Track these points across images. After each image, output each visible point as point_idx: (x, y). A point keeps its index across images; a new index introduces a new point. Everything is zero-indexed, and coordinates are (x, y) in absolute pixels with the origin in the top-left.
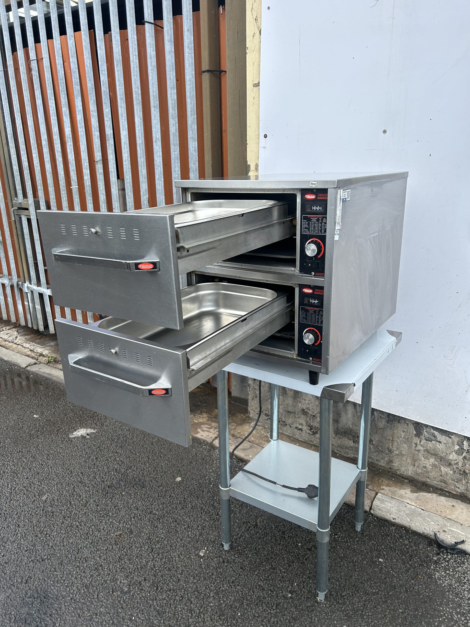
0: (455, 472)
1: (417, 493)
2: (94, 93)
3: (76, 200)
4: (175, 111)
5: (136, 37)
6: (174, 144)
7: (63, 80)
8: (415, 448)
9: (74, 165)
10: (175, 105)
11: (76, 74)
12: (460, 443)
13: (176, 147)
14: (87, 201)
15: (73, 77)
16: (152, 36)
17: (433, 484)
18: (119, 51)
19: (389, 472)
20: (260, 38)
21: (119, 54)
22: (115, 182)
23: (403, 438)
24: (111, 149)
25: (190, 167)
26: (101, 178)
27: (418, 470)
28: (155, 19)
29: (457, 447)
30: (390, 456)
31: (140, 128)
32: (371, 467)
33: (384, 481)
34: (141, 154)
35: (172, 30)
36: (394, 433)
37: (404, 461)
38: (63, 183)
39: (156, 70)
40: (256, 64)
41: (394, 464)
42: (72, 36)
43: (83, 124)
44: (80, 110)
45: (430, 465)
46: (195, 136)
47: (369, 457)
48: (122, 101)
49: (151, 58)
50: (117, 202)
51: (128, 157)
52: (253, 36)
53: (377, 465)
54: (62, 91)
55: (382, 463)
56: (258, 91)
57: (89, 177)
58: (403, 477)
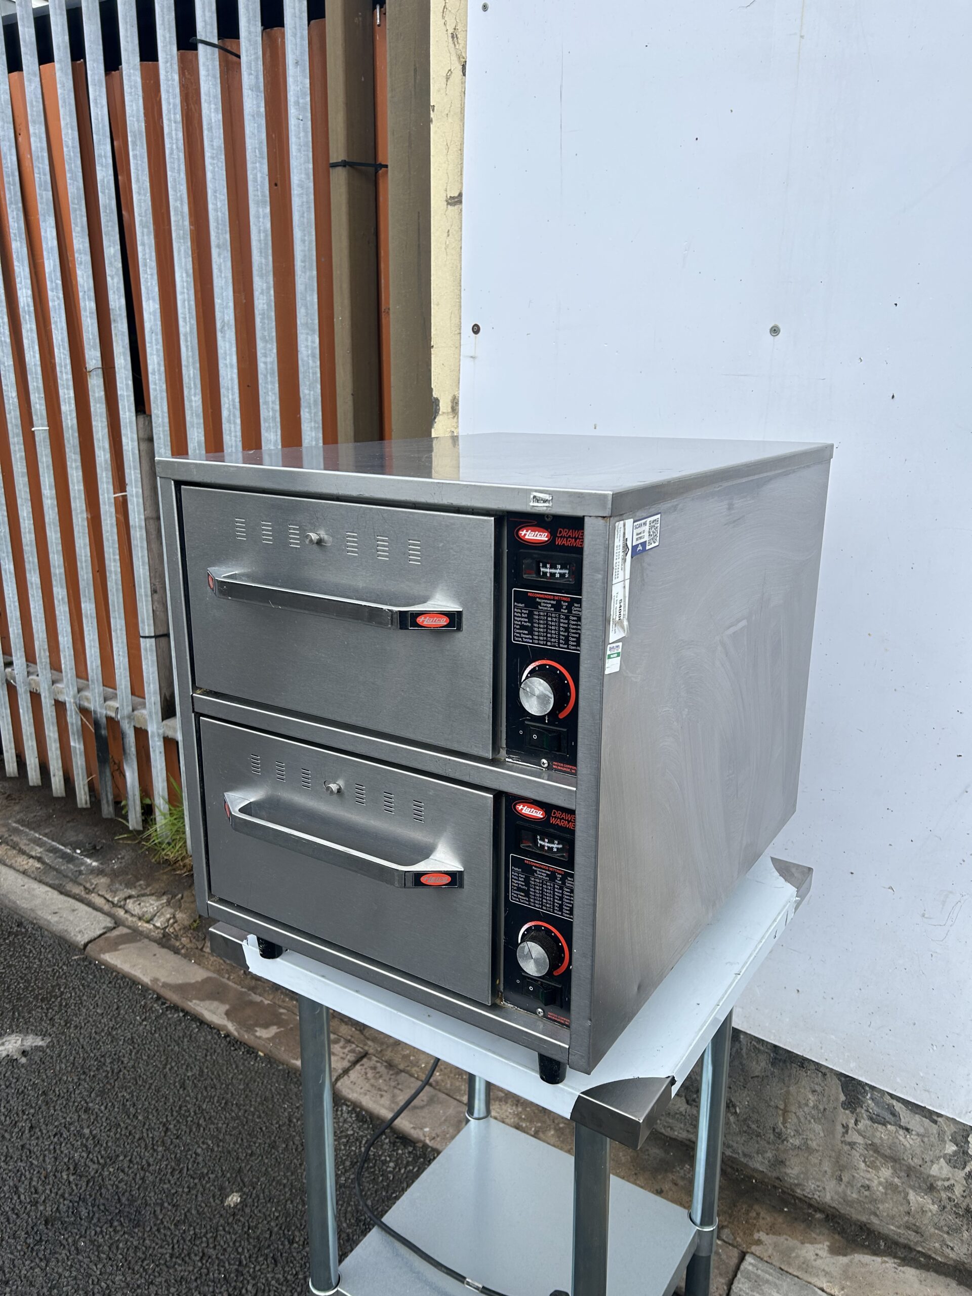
0: (944, 1207)
1: (845, 1255)
2: (84, 210)
3: (44, 459)
4: (266, 258)
5: (176, 77)
6: (264, 339)
7: (13, 175)
8: (843, 1136)
9: (40, 376)
10: (266, 244)
11: (43, 163)
12: (959, 1138)
13: (269, 346)
14: (68, 463)
15: (36, 170)
16: (214, 77)
17: (886, 1231)
18: (138, 110)
19: (775, 1187)
20: (463, 83)
21: (138, 117)
22: (131, 422)
23: (813, 1108)
24: (120, 342)
25: (302, 395)
26: (98, 411)
27: (849, 1192)
28: (220, 36)
29: (951, 1148)
30: (777, 1150)
31: (186, 296)
32: (729, 1170)
33: (762, 1214)
34: (188, 357)
35: (260, 62)
36: (788, 1092)
37: (815, 1165)
38: (16, 418)
39: (223, 157)
40: (454, 149)
41: (789, 1171)
42: (35, 75)
43: (59, 282)
44: (52, 248)
45: (880, 1183)
46: (313, 320)
47: (726, 1145)
48: (145, 230)
49: (210, 129)
50: (135, 468)
51: (159, 364)
52: (448, 79)
53: (746, 1166)
54: (11, 203)
55: (759, 1164)
56: (457, 216)
57: (73, 406)
58: (810, 1206)
